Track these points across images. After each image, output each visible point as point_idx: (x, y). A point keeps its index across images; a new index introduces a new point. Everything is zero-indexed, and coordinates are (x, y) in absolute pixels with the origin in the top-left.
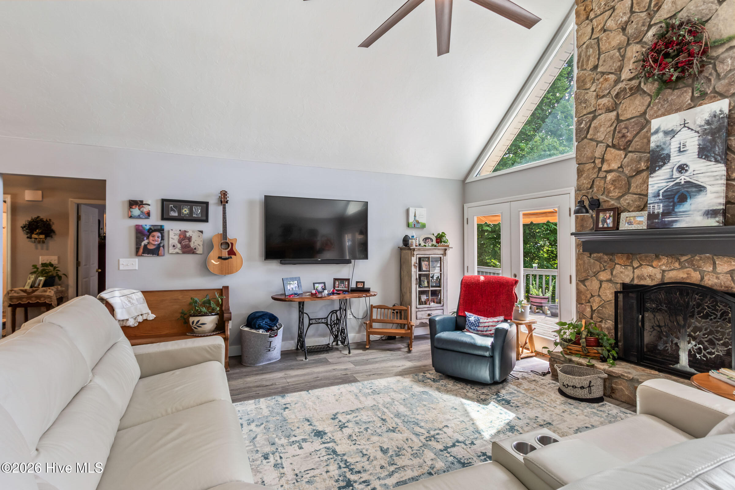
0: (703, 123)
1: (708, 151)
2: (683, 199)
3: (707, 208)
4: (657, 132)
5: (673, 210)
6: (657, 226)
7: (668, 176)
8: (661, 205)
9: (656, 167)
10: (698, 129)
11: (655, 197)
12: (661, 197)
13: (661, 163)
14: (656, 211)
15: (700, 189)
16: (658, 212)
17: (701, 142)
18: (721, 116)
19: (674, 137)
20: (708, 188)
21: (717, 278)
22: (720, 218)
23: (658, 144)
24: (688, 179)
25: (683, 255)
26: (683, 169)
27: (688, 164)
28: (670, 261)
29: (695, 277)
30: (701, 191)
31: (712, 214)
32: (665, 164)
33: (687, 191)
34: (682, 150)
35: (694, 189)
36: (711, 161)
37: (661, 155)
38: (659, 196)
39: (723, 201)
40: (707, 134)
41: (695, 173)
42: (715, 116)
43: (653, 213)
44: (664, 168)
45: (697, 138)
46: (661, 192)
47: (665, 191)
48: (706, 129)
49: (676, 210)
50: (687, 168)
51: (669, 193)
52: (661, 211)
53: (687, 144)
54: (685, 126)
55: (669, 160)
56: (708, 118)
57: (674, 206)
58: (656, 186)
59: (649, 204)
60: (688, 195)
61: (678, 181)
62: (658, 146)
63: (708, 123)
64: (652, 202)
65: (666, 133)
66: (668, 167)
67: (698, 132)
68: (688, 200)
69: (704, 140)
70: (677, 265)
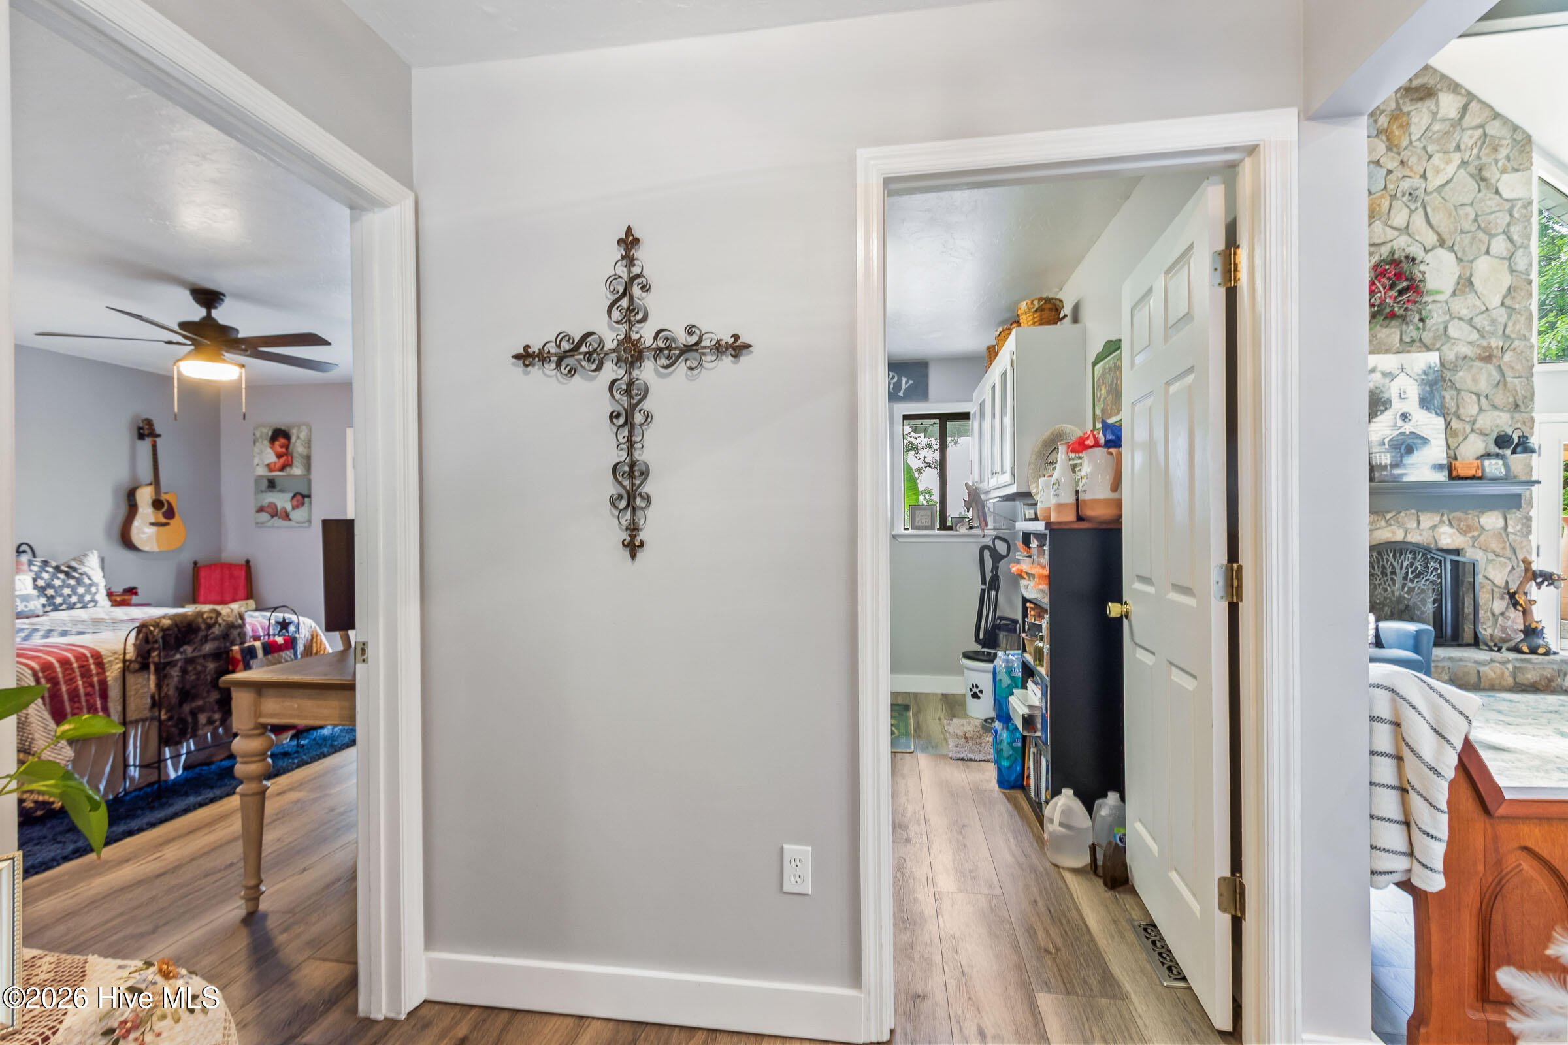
0: (1420, 372)
1: (1428, 403)
2: (1410, 450)
3: (1434, 463)
4: (1373, 371)
5: (1401, 461)
6: (1387, 479)
7: (1391, 423)
8: (1388, 455)
9: (1377, 411)
10: (1416, 377)
11: (1380, 445)
12: (1387, 446)
13: (1382, 408)
14: (1383, 463)
15: (1425, 441)
16: (1386, 464)
17: (1420, 392)
18: (1436, 369)
19: (1392, 380)
20: (1432, 441)
21: (1421, 535)
22: (1446, 473)
23: (1377, 385)
24: (1413, 430)
25: (1388, 512)
26: (1406, 417)
27: (1411, 413)
28: (1376, 519)
29: (1399, 536)
30: (1426, 443)
31: (1438, 469)
32: (1386, 409)
33: (1413, 443)
34: (1403, 396)
35: (1420, 441)
36: (1431, 413)
37: (1381, 398)
38: (1384, 445)
39: (1445, 455)
40: (1426, 384)
41: (1418, 423)
42: (1430, 367)
43: (1381, 464)
44: (1386, 413)
45: (1416, 387)
46: (1386, 441)
47: (1390, 440)
48: (1423, 379)
49: (1405, 462)
50: (1410, 417)
51: (1395, 443)
52: (1389, 462)
53: (1407, 391)
54: (1402, 371)
55: (1391, 406)
56: (1424, 368)
57: (1402, 457)
58: (1381, 433)
59: (1376, 453)
60: (1414, 447)
61: (1402, 430)
62: (1377, 388)
63: (1425, 373)
64: (1377, 451)
65: (1384, 374)
66: (1391, 413)
67: (1416, 380)
68: (1415, 452)
69: (1423, 390)
70: (1383, 523)
